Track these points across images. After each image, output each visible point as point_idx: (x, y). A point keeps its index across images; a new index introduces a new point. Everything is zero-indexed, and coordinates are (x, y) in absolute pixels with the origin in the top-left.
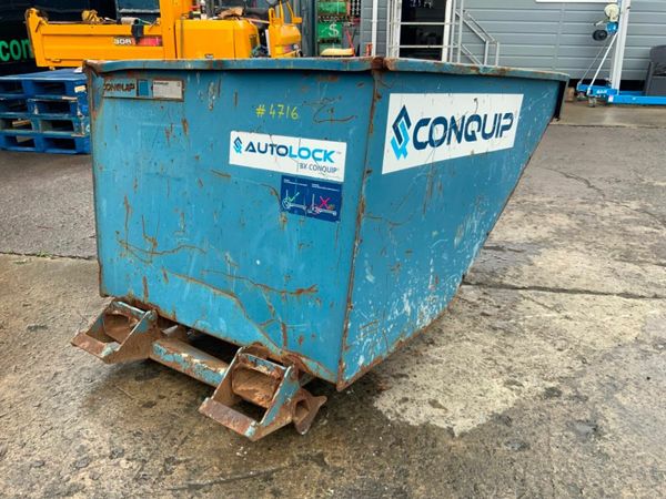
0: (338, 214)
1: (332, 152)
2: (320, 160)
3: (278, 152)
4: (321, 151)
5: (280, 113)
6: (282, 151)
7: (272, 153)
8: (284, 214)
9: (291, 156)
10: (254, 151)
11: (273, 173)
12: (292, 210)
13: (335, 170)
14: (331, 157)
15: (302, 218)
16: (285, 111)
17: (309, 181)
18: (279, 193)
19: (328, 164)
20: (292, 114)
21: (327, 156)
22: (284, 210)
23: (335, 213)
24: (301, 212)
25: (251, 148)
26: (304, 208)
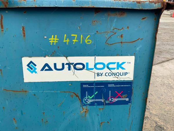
0: (130, 99)
1: (123, 63)
2: (114, 69)
3: (75, 68)
4: (114, 63)
5: (74, 41)
6: (78, 66)
7: (69, 69)
8: (85, 107)
9: (88, 69)
10: (50, 69)
11: (71, 82)
12: (92, 104)
13: (126, 73)
14: (122, 66)
15: (101, 107)
16: (79, 38)
17: (105, 84)
18: (79, 95)
19: (120, 71)
20: (86, 41)
21: (119, 66)
22: (85, 105)
23: (127, 99)
24: (100, 103)
25: (47, 67)
26: (102, 101)
